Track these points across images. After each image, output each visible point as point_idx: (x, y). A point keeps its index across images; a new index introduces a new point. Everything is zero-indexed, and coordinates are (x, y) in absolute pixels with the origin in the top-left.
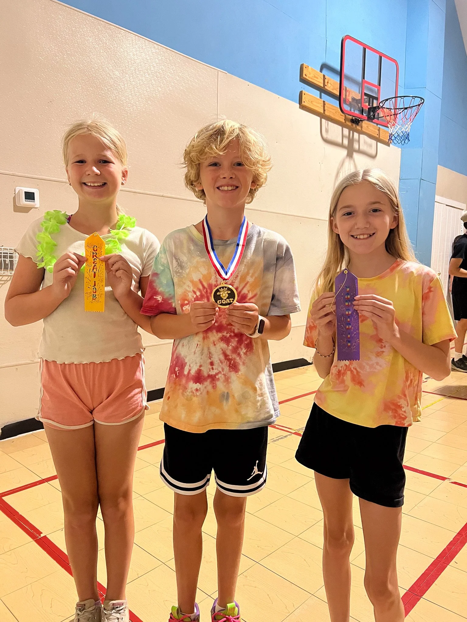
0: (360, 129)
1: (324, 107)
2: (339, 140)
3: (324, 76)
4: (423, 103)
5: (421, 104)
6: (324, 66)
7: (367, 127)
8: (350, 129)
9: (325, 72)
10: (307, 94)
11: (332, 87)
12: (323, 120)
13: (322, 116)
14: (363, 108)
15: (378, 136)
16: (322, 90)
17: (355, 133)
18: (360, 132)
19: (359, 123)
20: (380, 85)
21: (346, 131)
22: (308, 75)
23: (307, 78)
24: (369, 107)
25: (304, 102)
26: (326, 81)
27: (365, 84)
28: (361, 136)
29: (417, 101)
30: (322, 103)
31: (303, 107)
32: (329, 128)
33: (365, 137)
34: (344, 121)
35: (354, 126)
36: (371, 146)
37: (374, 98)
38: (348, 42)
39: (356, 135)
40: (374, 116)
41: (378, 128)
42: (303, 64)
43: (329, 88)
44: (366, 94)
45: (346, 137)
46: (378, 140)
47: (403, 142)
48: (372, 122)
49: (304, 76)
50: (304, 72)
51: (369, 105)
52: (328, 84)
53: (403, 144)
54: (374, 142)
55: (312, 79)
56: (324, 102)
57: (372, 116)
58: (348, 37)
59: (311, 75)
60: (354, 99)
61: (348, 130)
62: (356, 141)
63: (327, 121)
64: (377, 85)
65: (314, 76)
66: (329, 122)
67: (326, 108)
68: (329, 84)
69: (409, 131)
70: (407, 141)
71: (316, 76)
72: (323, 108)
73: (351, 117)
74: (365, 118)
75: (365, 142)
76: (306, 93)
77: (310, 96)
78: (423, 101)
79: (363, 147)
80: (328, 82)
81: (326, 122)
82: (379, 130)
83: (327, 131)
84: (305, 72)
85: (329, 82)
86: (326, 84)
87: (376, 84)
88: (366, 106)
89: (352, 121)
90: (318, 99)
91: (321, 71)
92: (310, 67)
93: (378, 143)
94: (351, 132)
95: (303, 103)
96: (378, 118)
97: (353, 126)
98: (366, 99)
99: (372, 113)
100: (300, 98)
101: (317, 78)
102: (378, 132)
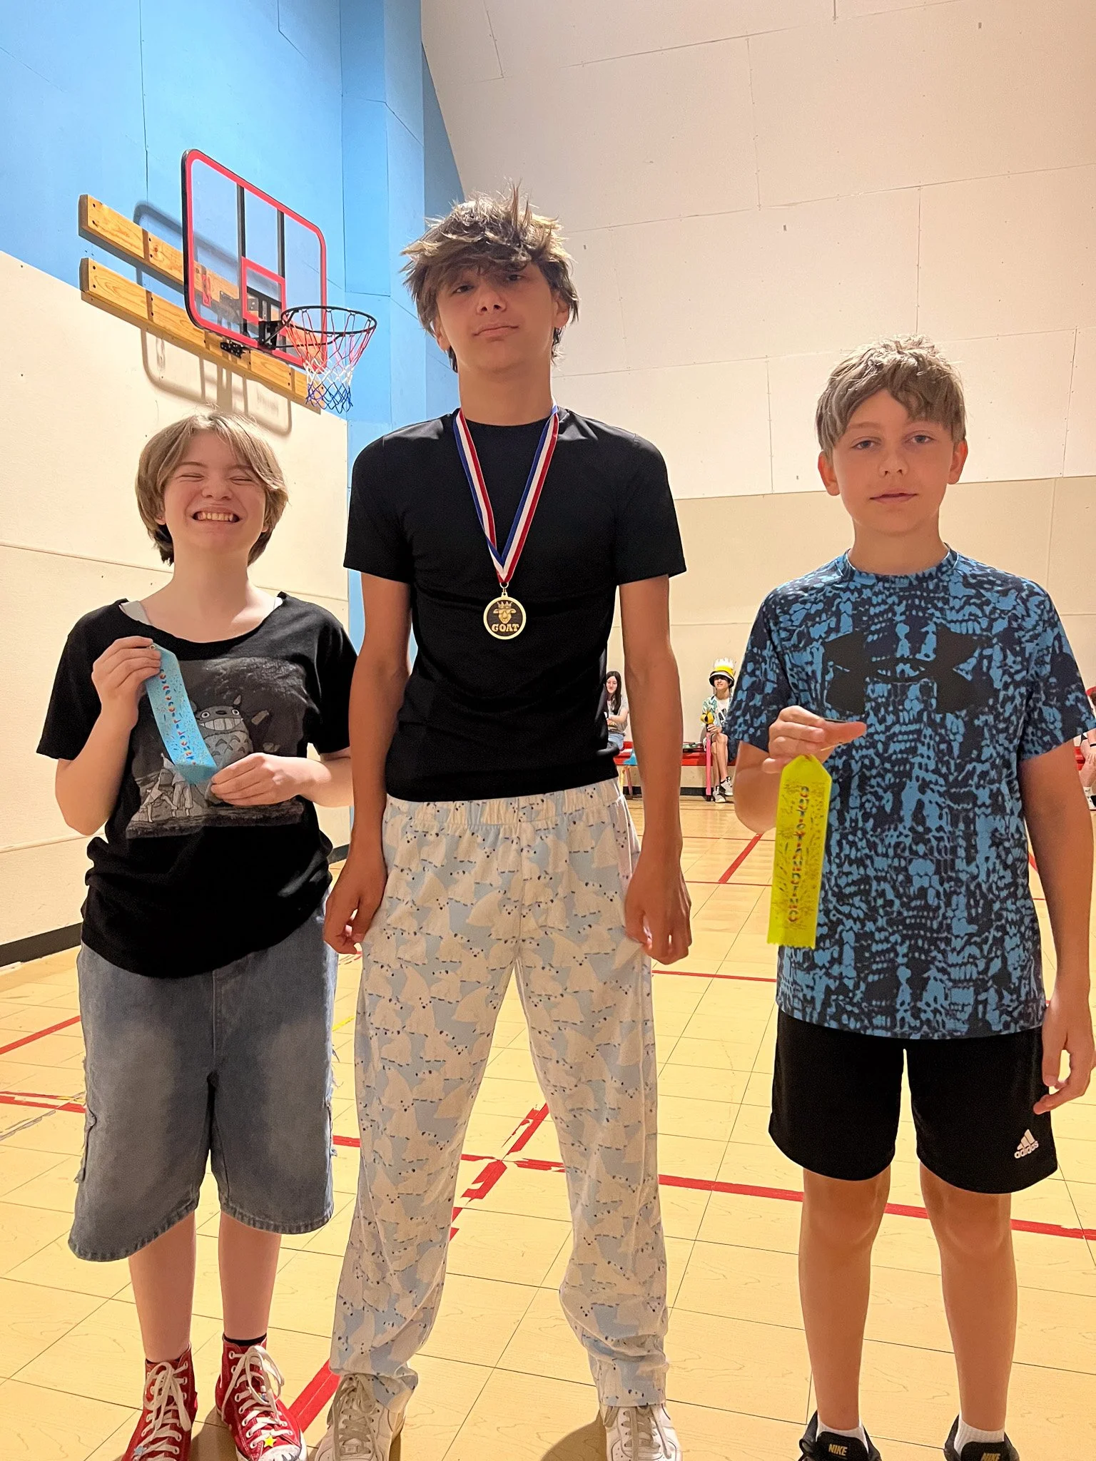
0: (246, 367)
1: (149, 306)
2: (195, 387)
3: (145, 233)
4: (375, 326)
5: (370, 329)
6: (143, 211)
7: (263, 364)
8: (221, 365)
9: (146, 223)
10: (100, 269)
11: (167, 262)
12: (150, 338)
13: (146, 325)
14: (245, 320)
15: (290, 388)
16: (143, 265)
17: (234, 375)
18: (247, 375)
19: (241, 352)
20: (283, 276)
21: (211, 369)
22: (101, 224)
23: (98, 229)
24: (261, 320)
25: (94, 286)
26: (151, 245)
27: (249, 269)
28: (249, 382)
29: (362, 323)
30: (145, 295)
31: (90, 297)
32: (166, 353)
33: (260, 386)
34: (203, 345)
35: (230, 359)
36: (274, 407)
37: (271, 302)
38: (197, 166)
39: (237, 380)
40: (274, 341)
41: (290, 371)
42: (86, 197)
43: (160, 261)
44: (250, 291)
45: (211, 381)
46: (292, 396)
47: (339, 407)
48: (271, 354)
49: (90, 224)
50: (89, 214)
51: (261, 316)
52: (156, 255)
53: (340, 410)
54: (281, 401)
55: (112, 234)
56: (148, 292)
57: (269, 342)
58: (196, 154)
59: (110, 227)
60: (225, 297)
61: (215, 366)
62: (237, 393)
63: (160, 340)
64: (277, 273)
65: (117, 229)
66: (166, 343)
67: (154, 309)
68: (159, 254)
69: (349, 384)
70: (346, 405)
71: (125, 230)
72: (145, 306)
73: (221, 339)
74: (254, 343)
75: (260, 398)
76: (98, 264)
77: (110, 273)
78: (373, 323)
79: (255, 408)
80: (156, 250)
81: (157, 341)
82: (292, 374)
83: (161, 362)
84: (92, 214)
85: (160, 249)
86: (151, 252)
87: (276, 271)
88: (253, 317)
89: (226, 347)
90: (134, 286)
91: (137, 219)
92: (105, 206)
93: (292, 403)
94: (224, 371)
95: (91, 288)
96: (284, 347)
97: (228, 358)
98: (252, 300)
99: (268, 335)
100: (84, 277)
101: (127, 235)
102: (289, 377)
